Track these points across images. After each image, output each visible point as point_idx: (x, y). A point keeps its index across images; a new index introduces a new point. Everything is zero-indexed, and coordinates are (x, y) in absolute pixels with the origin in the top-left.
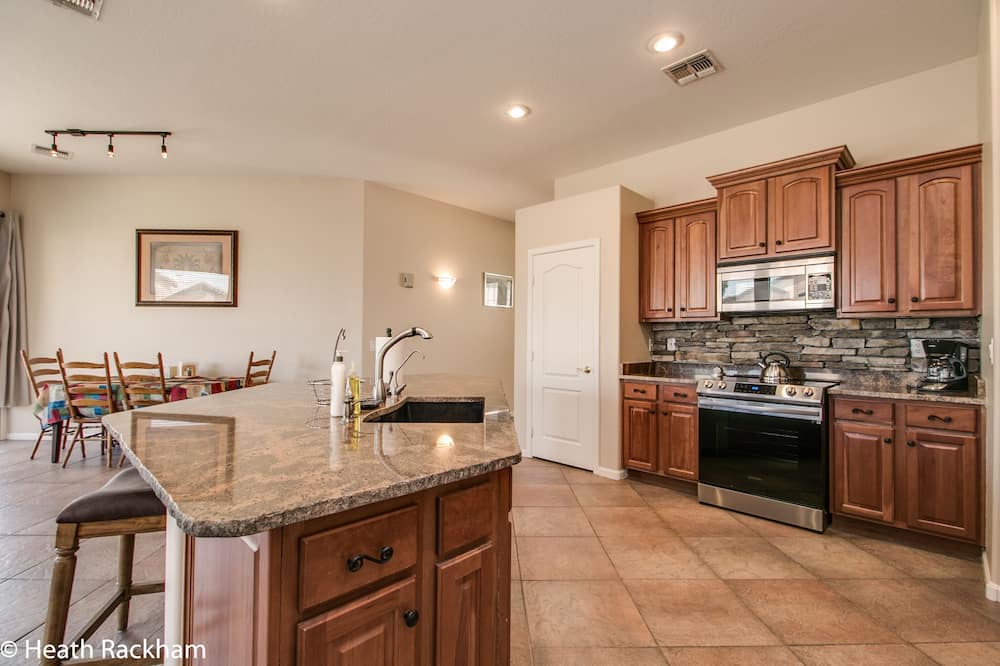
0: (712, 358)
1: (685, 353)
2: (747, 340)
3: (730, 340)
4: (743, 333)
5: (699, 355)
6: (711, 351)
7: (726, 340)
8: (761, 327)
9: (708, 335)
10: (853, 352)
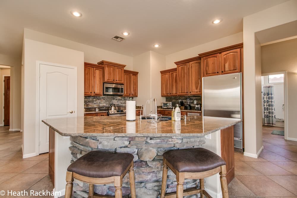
0: (95, 106)
1: (88, 105)
2: (103, 101)
3: (100, 101)
4: (102, 99)
5: (92, 105)
6: (95, 104)
7: (98, 101)
8: (106, 98)
9: (94, 100)
10: (120, 103)
